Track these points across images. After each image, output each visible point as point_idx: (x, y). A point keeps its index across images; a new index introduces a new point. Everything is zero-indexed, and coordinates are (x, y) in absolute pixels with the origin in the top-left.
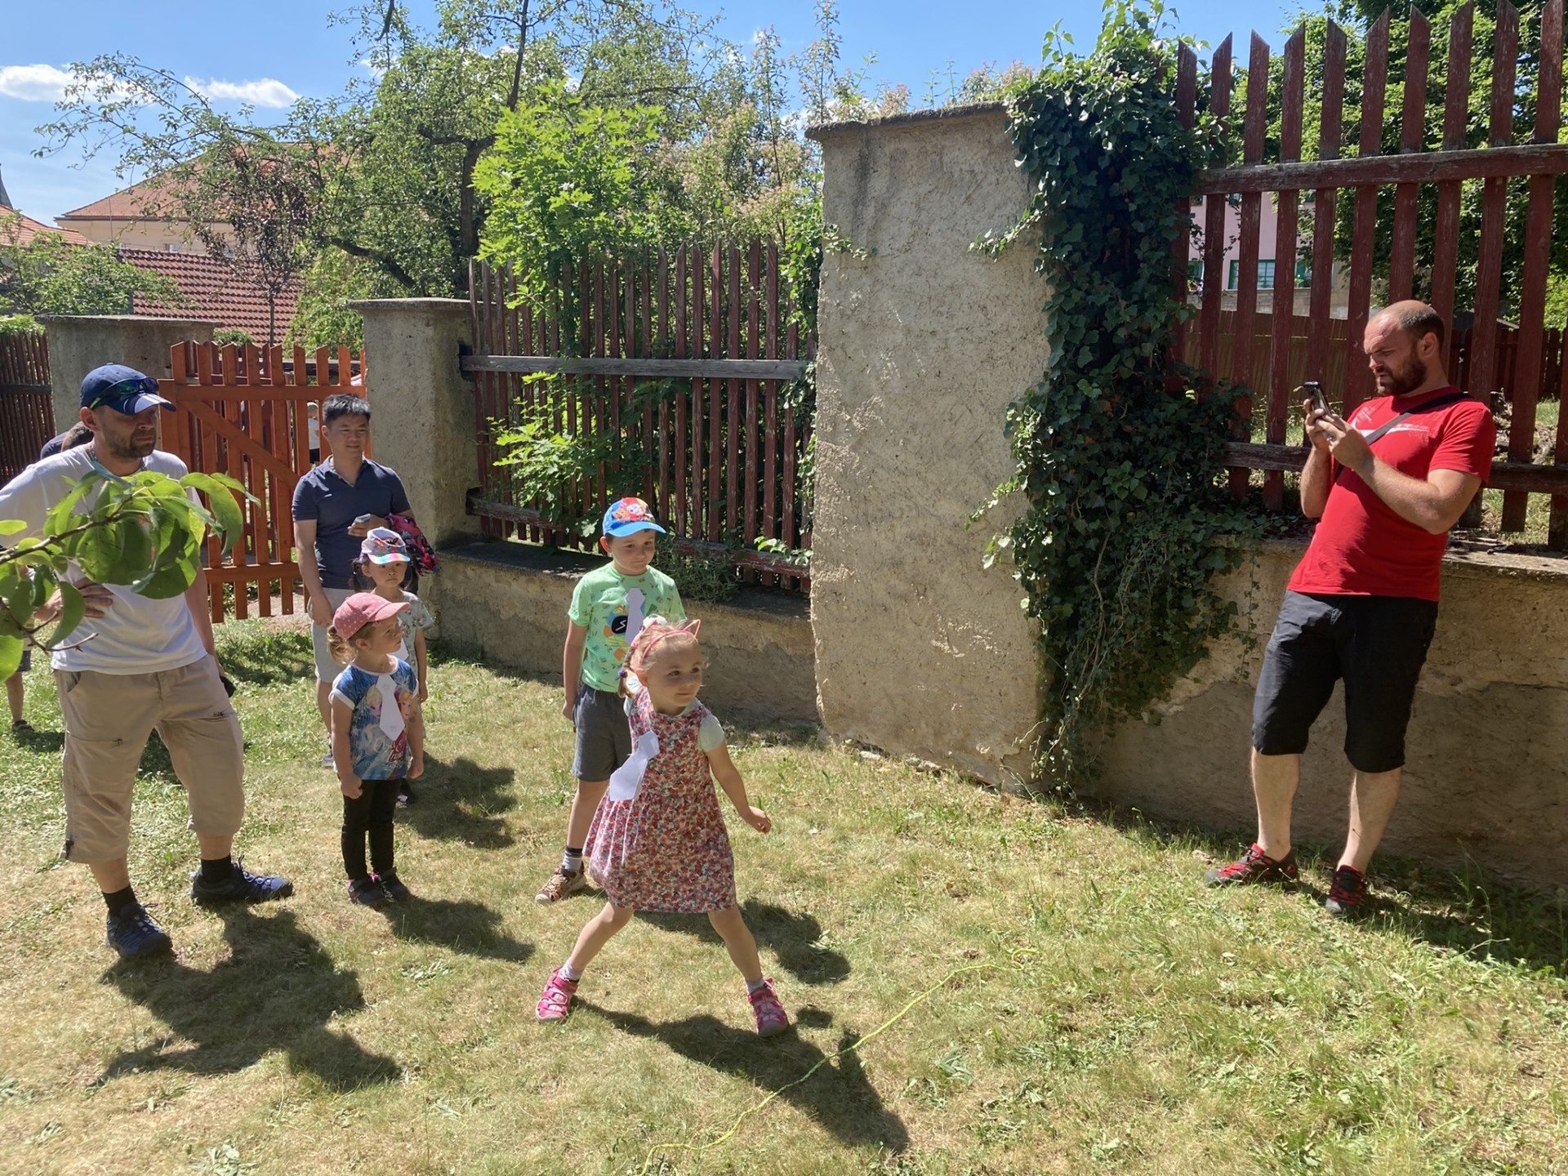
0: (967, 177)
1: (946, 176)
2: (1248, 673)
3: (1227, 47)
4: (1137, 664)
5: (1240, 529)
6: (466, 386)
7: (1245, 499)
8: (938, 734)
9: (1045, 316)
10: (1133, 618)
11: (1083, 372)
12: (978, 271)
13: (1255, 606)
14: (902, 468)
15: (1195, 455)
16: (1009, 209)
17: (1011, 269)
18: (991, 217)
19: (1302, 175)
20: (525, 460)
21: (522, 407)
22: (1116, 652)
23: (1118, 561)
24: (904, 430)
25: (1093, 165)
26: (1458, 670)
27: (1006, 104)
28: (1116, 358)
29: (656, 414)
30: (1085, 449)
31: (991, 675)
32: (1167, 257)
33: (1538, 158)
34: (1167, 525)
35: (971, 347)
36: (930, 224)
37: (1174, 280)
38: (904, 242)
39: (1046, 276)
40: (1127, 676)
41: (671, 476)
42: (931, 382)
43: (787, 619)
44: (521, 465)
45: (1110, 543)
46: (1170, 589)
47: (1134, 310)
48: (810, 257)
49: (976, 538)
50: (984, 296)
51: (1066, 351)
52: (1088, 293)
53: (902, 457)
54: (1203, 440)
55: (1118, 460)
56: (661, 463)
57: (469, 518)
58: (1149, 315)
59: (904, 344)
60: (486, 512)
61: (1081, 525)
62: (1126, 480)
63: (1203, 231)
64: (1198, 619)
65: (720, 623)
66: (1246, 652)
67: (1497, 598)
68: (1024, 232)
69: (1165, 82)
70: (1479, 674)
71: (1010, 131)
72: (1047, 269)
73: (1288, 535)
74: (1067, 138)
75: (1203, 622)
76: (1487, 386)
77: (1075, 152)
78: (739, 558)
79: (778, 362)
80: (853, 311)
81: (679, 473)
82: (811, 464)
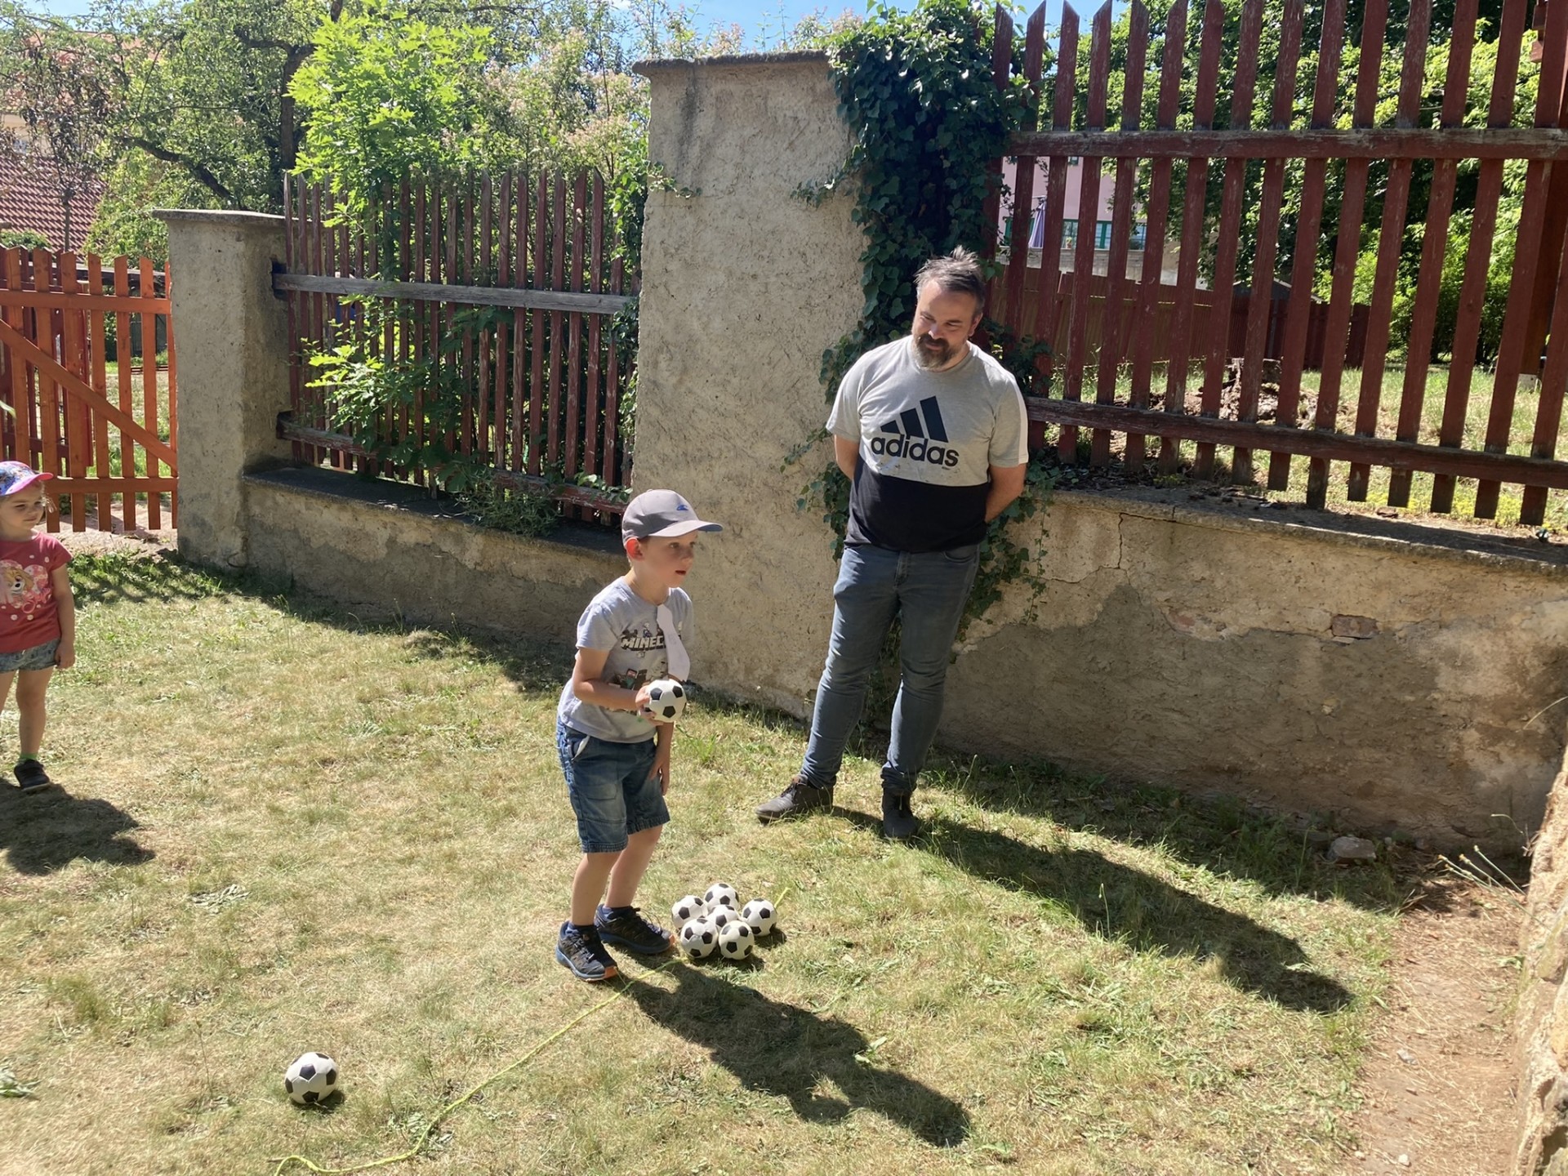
0: (791, 123)
1: (771, 121)
2: (1036, 616)
3: (1041, 12)
5: (1034, 480)
6: (279, 305)
7: (1043, 453)
8: (749, 671)
9: (862, 266)
11: (896, 322)
12: (798, 217)
13: (1044, 553)
14: (722, 410)
16: (831, 158)
17: (830, 217)
18: (813, 165)
19: (1104, 143)
20: (339, 383)
21: (337, 330)
24: (724, 372)
25: (911, 120)
26: (1223, 617)
27: (828, 54)
29: (476, 342)
31: (801, 613)
32: (977, 215)
33: (1314, 142)
35: (790, 292)
36: (753, 167)
37: (985, 238)
38: (728, 184)
39: (862, 226)
41: (491, 407)
42: (751, 324)
43: (605, 556)
44: (336, 388)
48: (635, 192)
49: (791, 480)
50: (804, 243)
51: (880, 302)
52: (902, 245)
53: (722, 398)
56: (481, 394)
57: (280, 442)
59: (726, 286)
60: (298, 436)
63: (1013, 191)
64: (993, 563)
65: (537, 557)
66: (1035, 596)
67: (1258, 550)
68: (844, 182)
69: (982, 43)
70: (1241, 621)
71: (833, 80)
72: (864, 220)
73: (1078, 487)
74: (887, 92)
75: (996, 567)
76: (1260, 353)
77: (894, 106)
78: (560, 492)
79: (602, 296)
80: (677, 250)
81: (499, 404)
82: (633, 401)
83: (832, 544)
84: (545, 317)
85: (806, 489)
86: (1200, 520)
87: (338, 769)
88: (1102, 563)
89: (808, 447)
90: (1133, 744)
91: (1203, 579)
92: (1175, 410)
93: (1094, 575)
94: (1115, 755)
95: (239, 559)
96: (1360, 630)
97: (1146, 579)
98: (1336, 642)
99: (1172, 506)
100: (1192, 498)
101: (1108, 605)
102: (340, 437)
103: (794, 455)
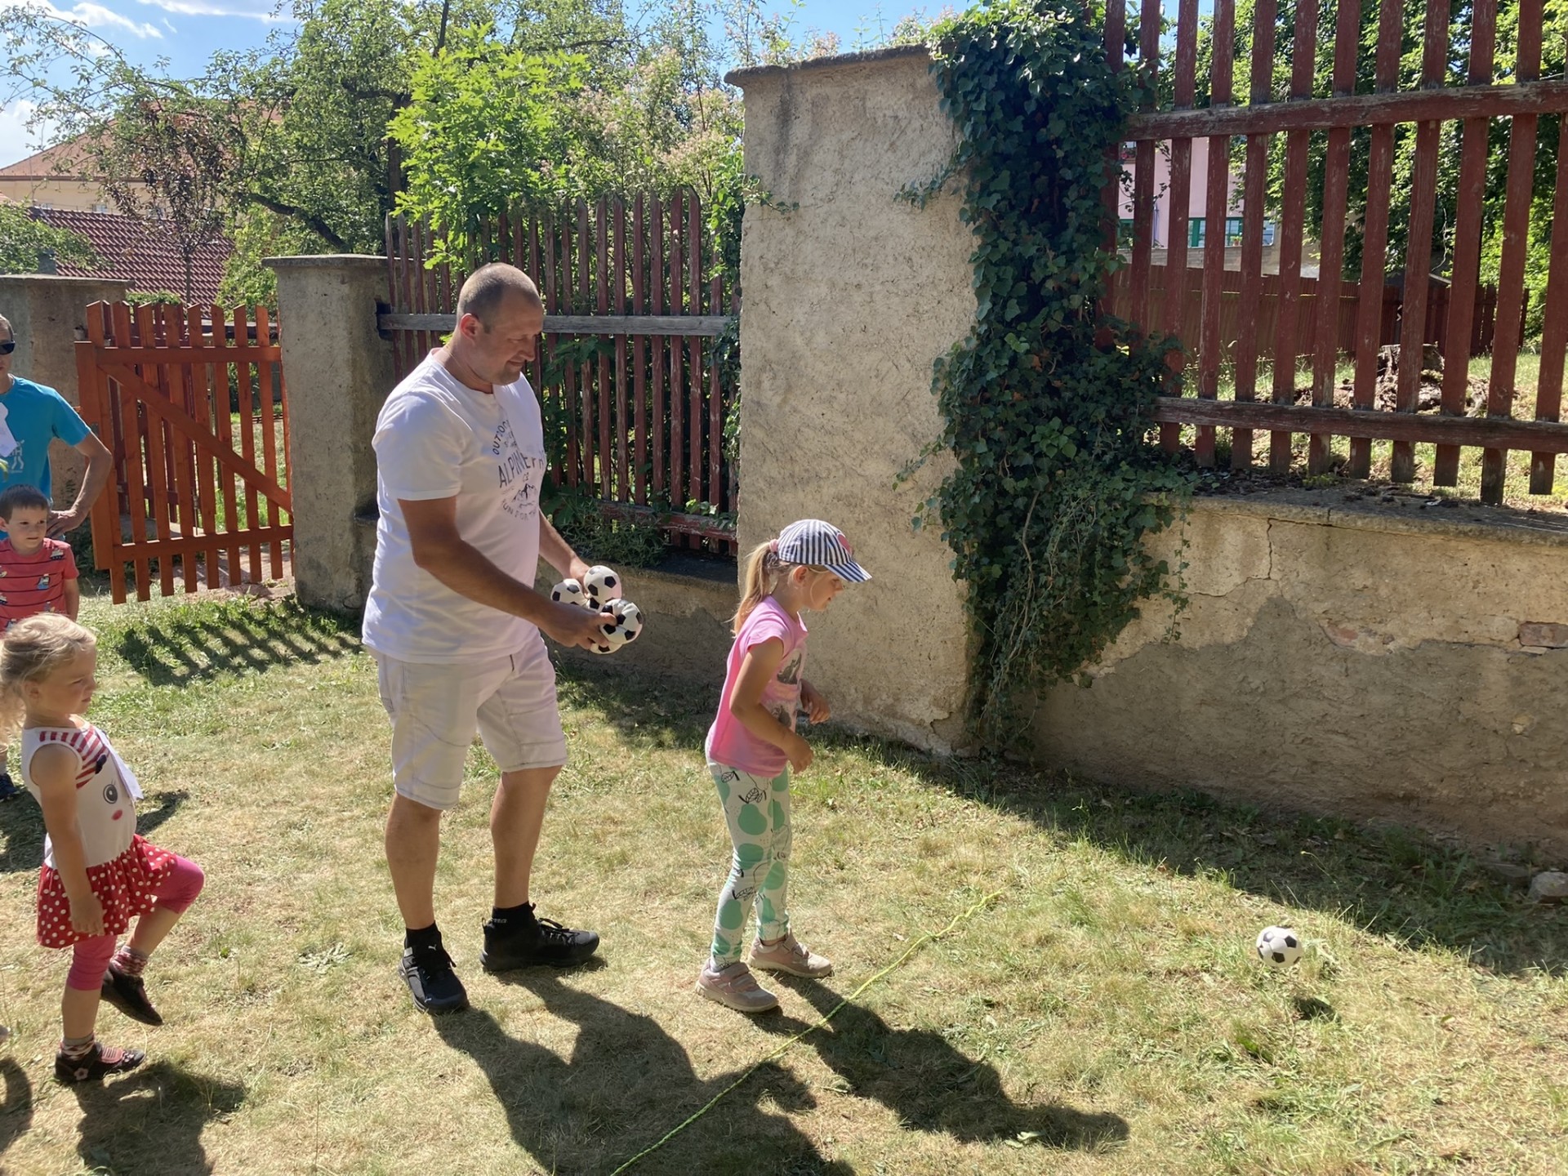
0: (891, 122)
1: (870, 122)
2: (1179, 634)
4: (1067, 625)
5: (1170, 485)
6: (385, 345)
7: (1177, 456)
8: (867, 701)
9: (972, 267)
10: (1062, 579)
11: (1010, 326)
12: (903, 221)
13: (1186, 565)
14: (828, 427)
15: (1125, 411)
16: (935, 156)
17: (937, 219)
18: (916, 165)
19: (1231, 120)
22: (1045, 613)
23: (1048, 520)
24: (830, 388)
25: (1019, 110)
26: (1390, 627)
27: (928, 46)
28: (1045, 310)
29: (578, 374)
30: (1013, 405)
31: (920, 639)
32: (1096, 205)
33: (1473, 100)
34: (1096, 483)
35: (897, 300)
36: (853, 172)
37: (1104, 229)
38: (828, 192)
39: (972, 226)
40: (1058, 638)
41: (596, 437)
42: (858, 336)
43: (716, 583)
45: (1037, 504)
46: (1099, 548)
47: (1062, 261)
48: (732, 207)
49: (904, 498)
50: (909, 248)
51: (994, 304)
52: (1015, 243)
53: (828, 416)
54: (1133, 395)
55: (1047, 417)
56: (585, 424)
58: (1078, 265)
59: (829, 298)
61: (1009, 483)
62: (1056, 439)
63: (1133, 177)
64: (1128, 578)
65: (646, 588)
66: (1177, 612)
67: (1428, 554)
68: (949, 181)
69: (1093, 24)
70: (1411, 632)
71: (934, 73)
72: (973, 219)
73: (1221, 491)
74: (992, 81)
75: (1133, 582)
76: (1419, 336)
77: (1001, 96)
78: (667, 521)
79: (702, 318)
80: (777, 264)
81: (604, 434)
82: (737, 423)
83: (951, 564)
84: (648, 343)
85: (921, 507)
86: (1359, 523)
88: (1250, 574)
89: (922, 462)
90: (1293, 771)
91: (1365, 587)
92: (1324, 403)
93: (1242, 587)
94: (1273, 783)
95: (355, 600)
96: (1553, 639)
97: (1300, 590)
98: (1523, 653)
99: (1326, 509)
100: (1349, 499)
101: (1259, 619)
103: (907, 471)
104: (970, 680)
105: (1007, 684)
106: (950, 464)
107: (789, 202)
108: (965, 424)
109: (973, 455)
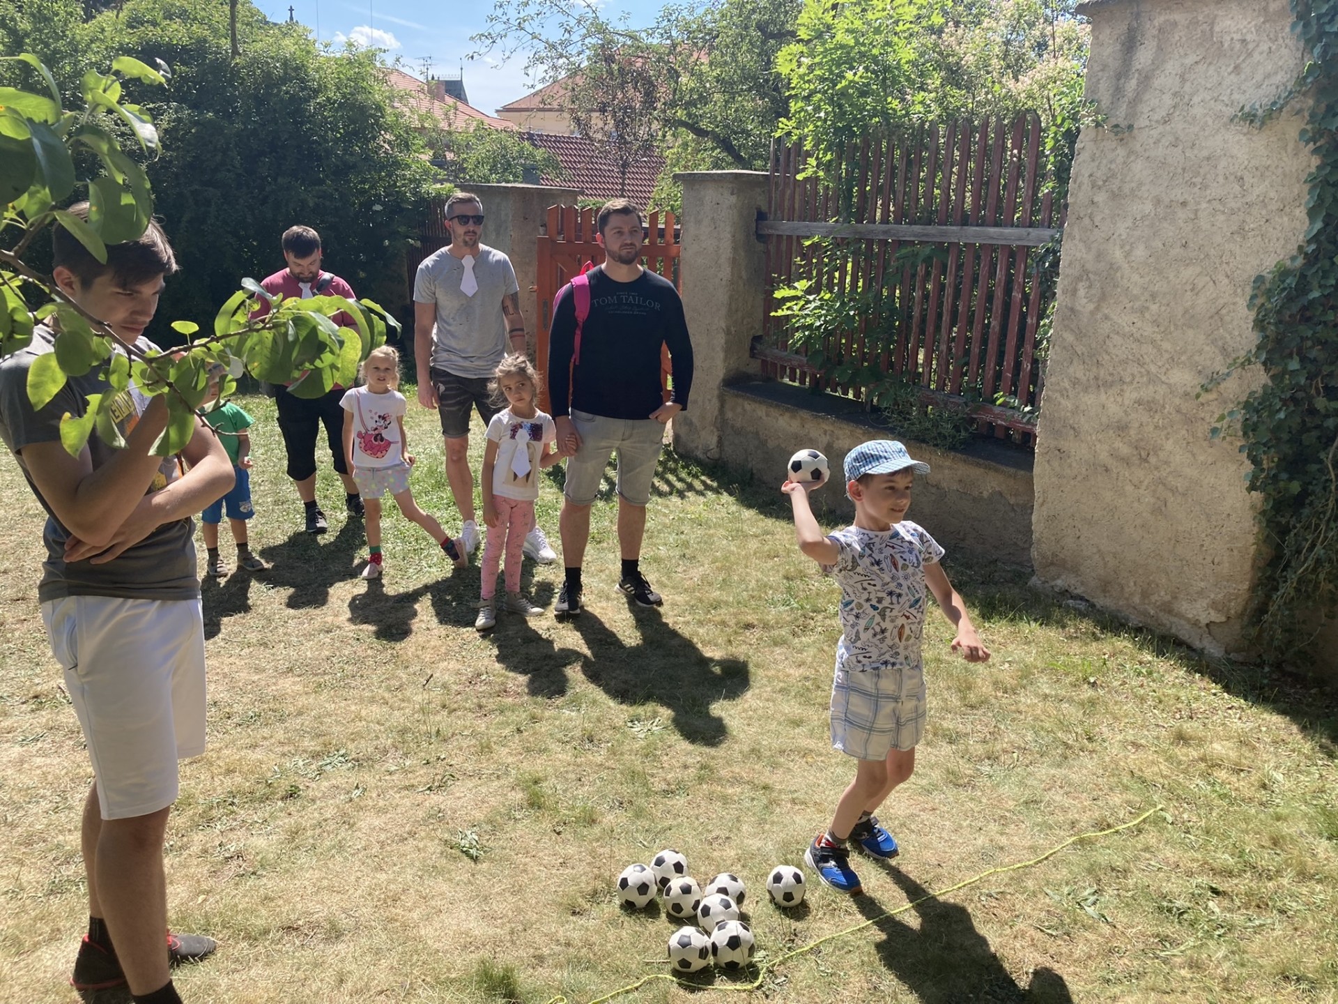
0: (1238, 46)
1: (1216, 46)
6: (760, 247)
8: (1145, 595)
9: (1307, 187)
12: (1238, 142)
14: (1137, 335)
16: (1279, 78)
17: (1275, 139)
18: (1259, 86)
20: (796, 312)
21: (801, 266)
24: (1143, 298)
29: (914, 276)
31: (1206, 544)
35: (1222, 218)
36: (1192, 95)
38: (1164, 114)
39: (1311, 146)
41: (923, 332)
42: (1177, 251)
43: (1012, 470)
44: (794, 316)
48: (1069, 130)
49: (1206, 408)
50: (1242, 167)
51: (1326, 224)
53: (1139, 324)
56: (915, 320)
57: (752, 360)
59: (1152, 214)
60: (766, 356)
61: (1321, 403)
65: (950, 468)
68: (1293, 102)
72: (1314, 139)
78: (976, 410)
79: (1030, 230)
80: (1105, 181)
81: (930, 328)
82: (1050, 327)
83: (1247, 475)
84: (977, 252)
85: (1222, 418)
87: (757, 633)
89: (1228, 374)
95: (714, 453)
102: (798, 357)
103: (1212, 382)
104: (1253, 589)
105: (1293, 598)
106: (1259, 378)
107: (1123, 124)
108: (1279, 341)
109: (1284, 372)
